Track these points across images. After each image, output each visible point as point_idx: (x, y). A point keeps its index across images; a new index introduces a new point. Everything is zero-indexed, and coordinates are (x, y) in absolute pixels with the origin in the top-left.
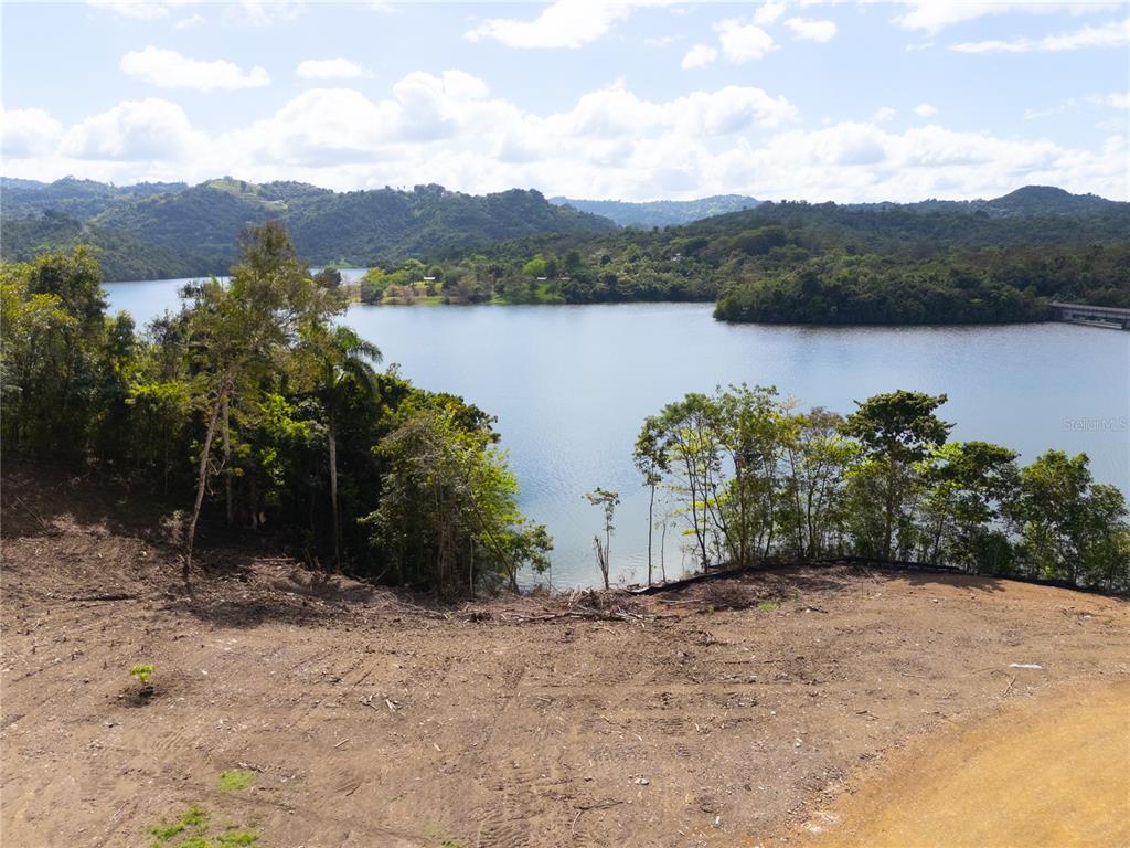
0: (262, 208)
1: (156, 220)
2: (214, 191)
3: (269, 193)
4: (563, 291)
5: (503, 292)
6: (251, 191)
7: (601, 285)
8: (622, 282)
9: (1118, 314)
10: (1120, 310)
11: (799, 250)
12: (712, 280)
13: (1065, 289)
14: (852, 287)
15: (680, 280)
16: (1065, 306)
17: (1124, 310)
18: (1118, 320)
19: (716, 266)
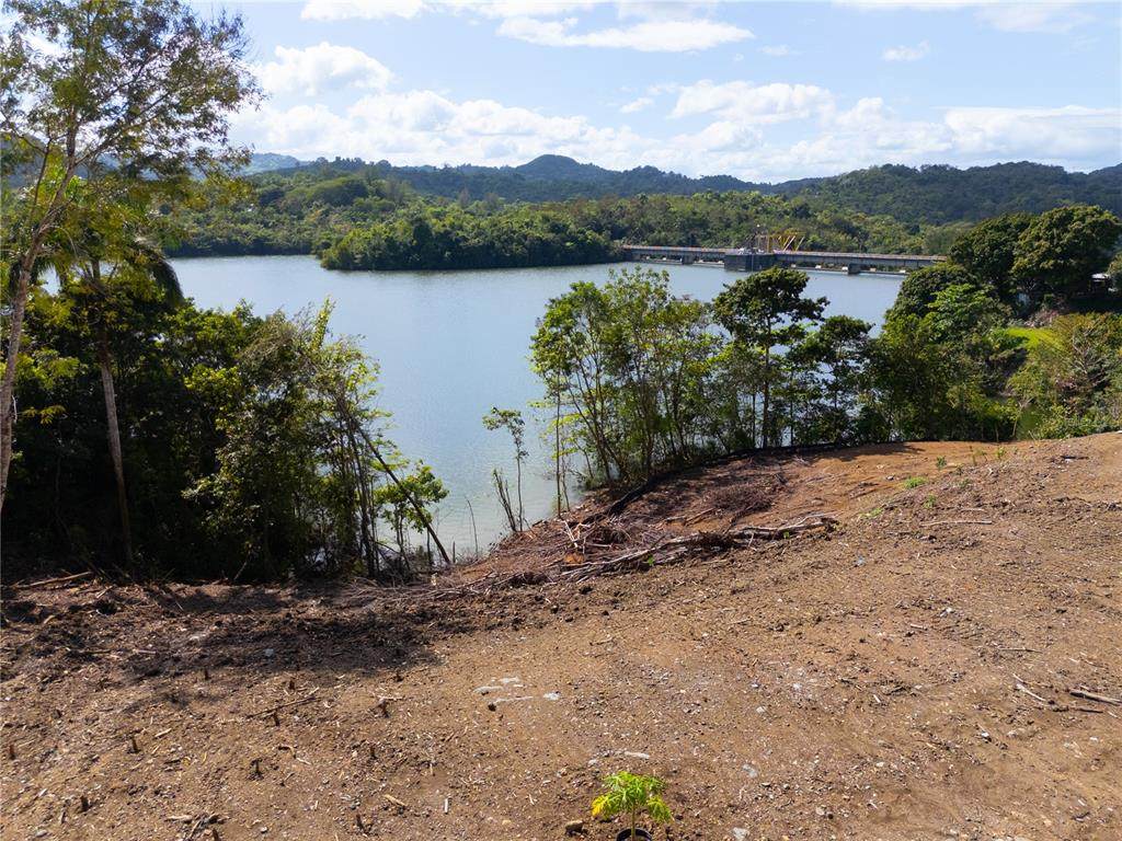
8: (194, 235)
9: (677, 251)
10: (678, 248)
11: (383, 200)
12: (299, 232)
13: (629, 233)
14: (461, 233)
15: (262, 232)
16: (635, 247)
17: (682, 249)
18: (677, 258)
19: (301, 218)
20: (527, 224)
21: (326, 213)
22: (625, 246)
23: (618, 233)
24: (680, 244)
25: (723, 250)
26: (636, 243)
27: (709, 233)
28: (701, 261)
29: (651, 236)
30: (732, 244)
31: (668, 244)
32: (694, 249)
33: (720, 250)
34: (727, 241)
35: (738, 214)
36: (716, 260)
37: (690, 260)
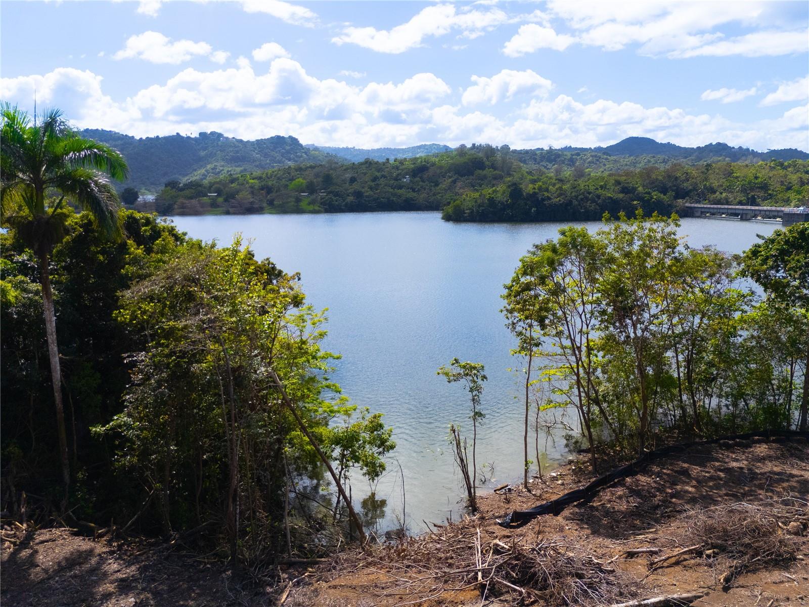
4: (321, 204)
5: (273, 205)
7: (350, 199)
8: (367, 197)
9: (735, 209)
10: (737, 207)
11: (496, 172)
12: (434, 195)
13: (692, 194)
14: (546, 194)
15: (411, 195)
16: (696, 205)
17: (741, 207)
18: (736, 215)
19: (437, 185)
20: (602, 187)
21: (454, 182)
22: (687, 205)
23: (682, 194)
24: (740, 203)
25: (783, 209)
26: (699, 202)
27: (770, 195)
28: (759, 218)
29: (712, 197)
30: (792, 204)
31: (728, 203)
32: (753, 208)
33: (778, 209)
34: (787, 202)
35: (801, 178)
36: (775, 217)
37: (749, 217)
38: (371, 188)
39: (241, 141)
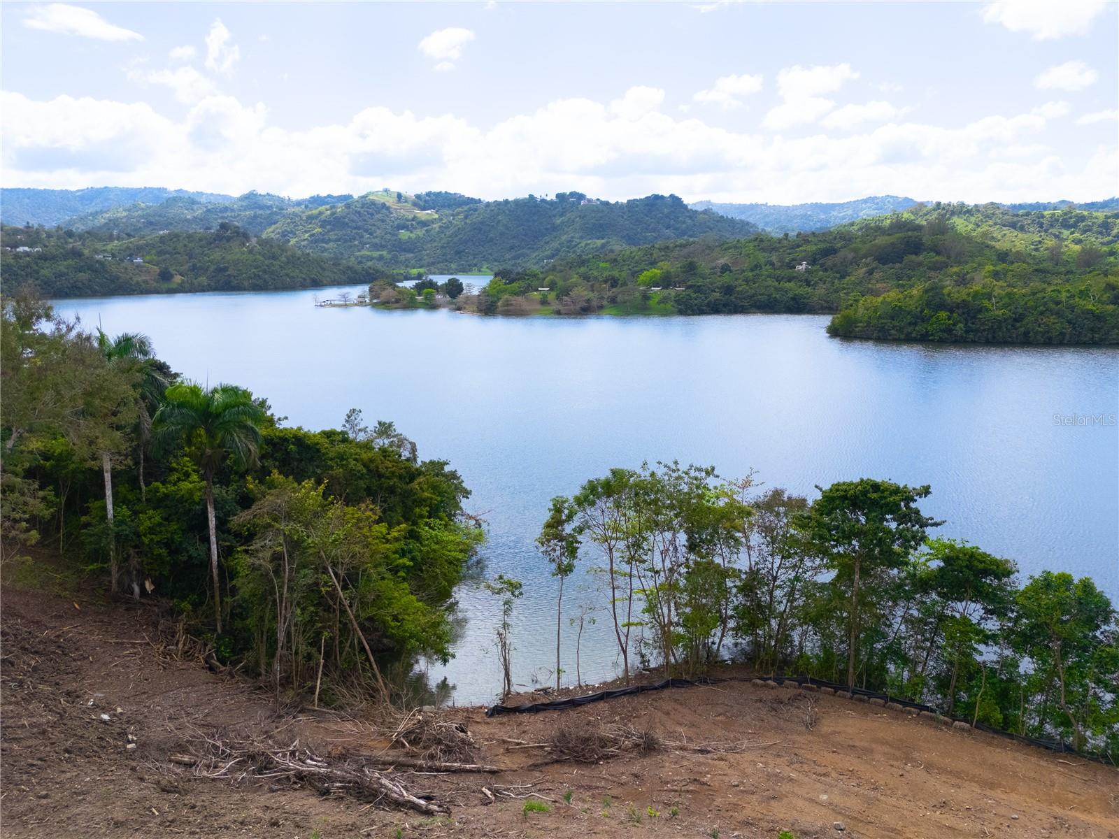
0: (414, 218)
1: (320, 230)
2: (373, 203)
3: (422, 203)
4: (676, 302)
5: (616, 303)
6: (406, 202)
7: (716, 295)
8: (738, 293)
12: (837, 291)
15: (802, 290)
19: (844, 276)
21: (870, 273)
38: (747, 281)
39: (607, 203)
